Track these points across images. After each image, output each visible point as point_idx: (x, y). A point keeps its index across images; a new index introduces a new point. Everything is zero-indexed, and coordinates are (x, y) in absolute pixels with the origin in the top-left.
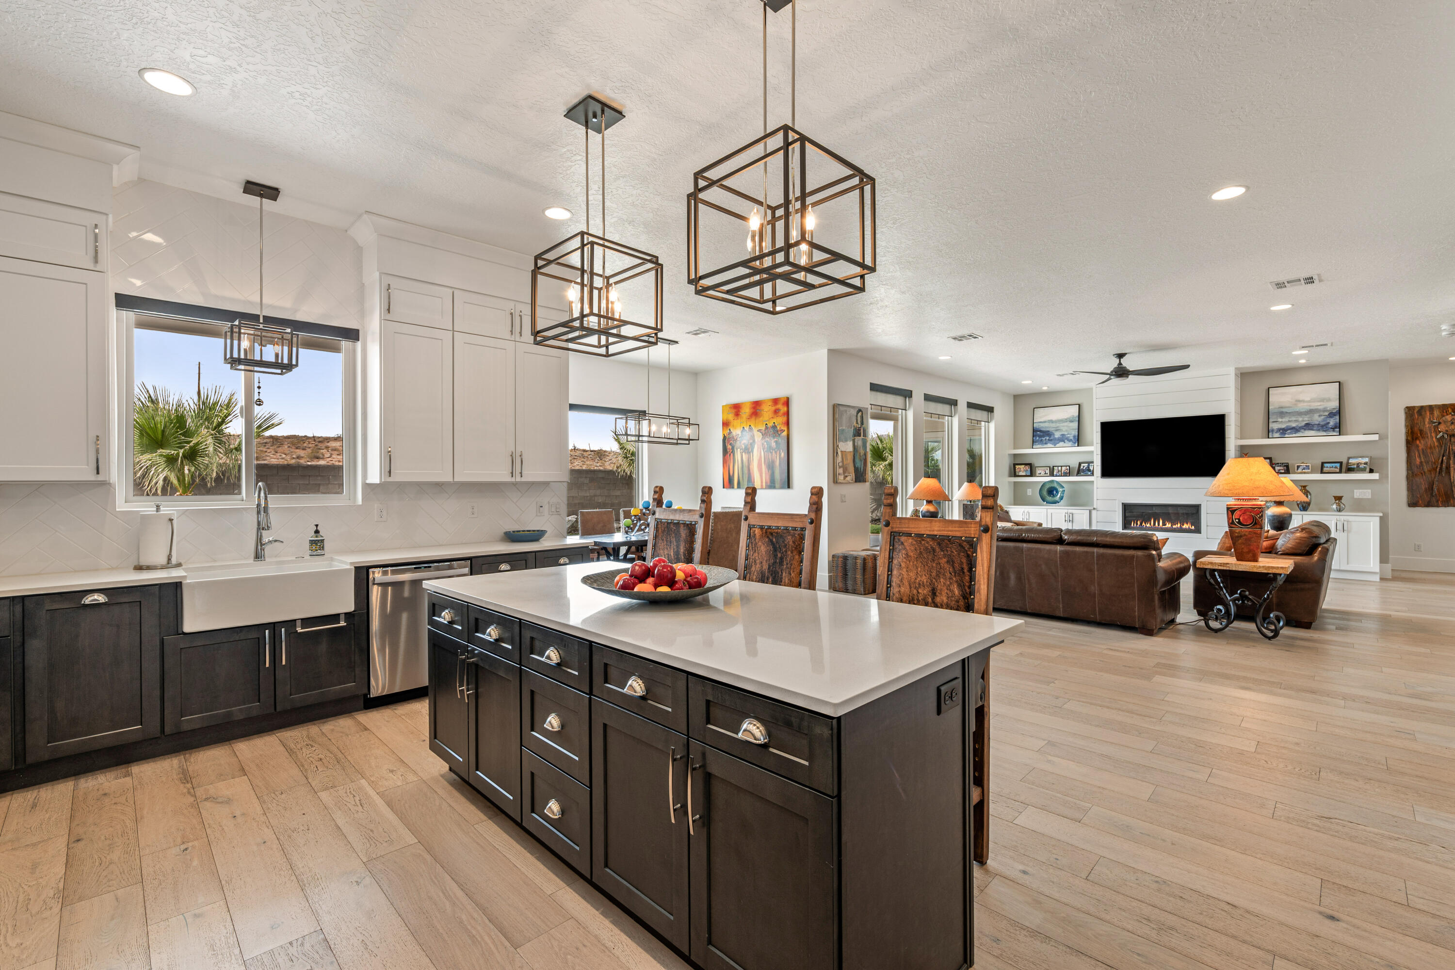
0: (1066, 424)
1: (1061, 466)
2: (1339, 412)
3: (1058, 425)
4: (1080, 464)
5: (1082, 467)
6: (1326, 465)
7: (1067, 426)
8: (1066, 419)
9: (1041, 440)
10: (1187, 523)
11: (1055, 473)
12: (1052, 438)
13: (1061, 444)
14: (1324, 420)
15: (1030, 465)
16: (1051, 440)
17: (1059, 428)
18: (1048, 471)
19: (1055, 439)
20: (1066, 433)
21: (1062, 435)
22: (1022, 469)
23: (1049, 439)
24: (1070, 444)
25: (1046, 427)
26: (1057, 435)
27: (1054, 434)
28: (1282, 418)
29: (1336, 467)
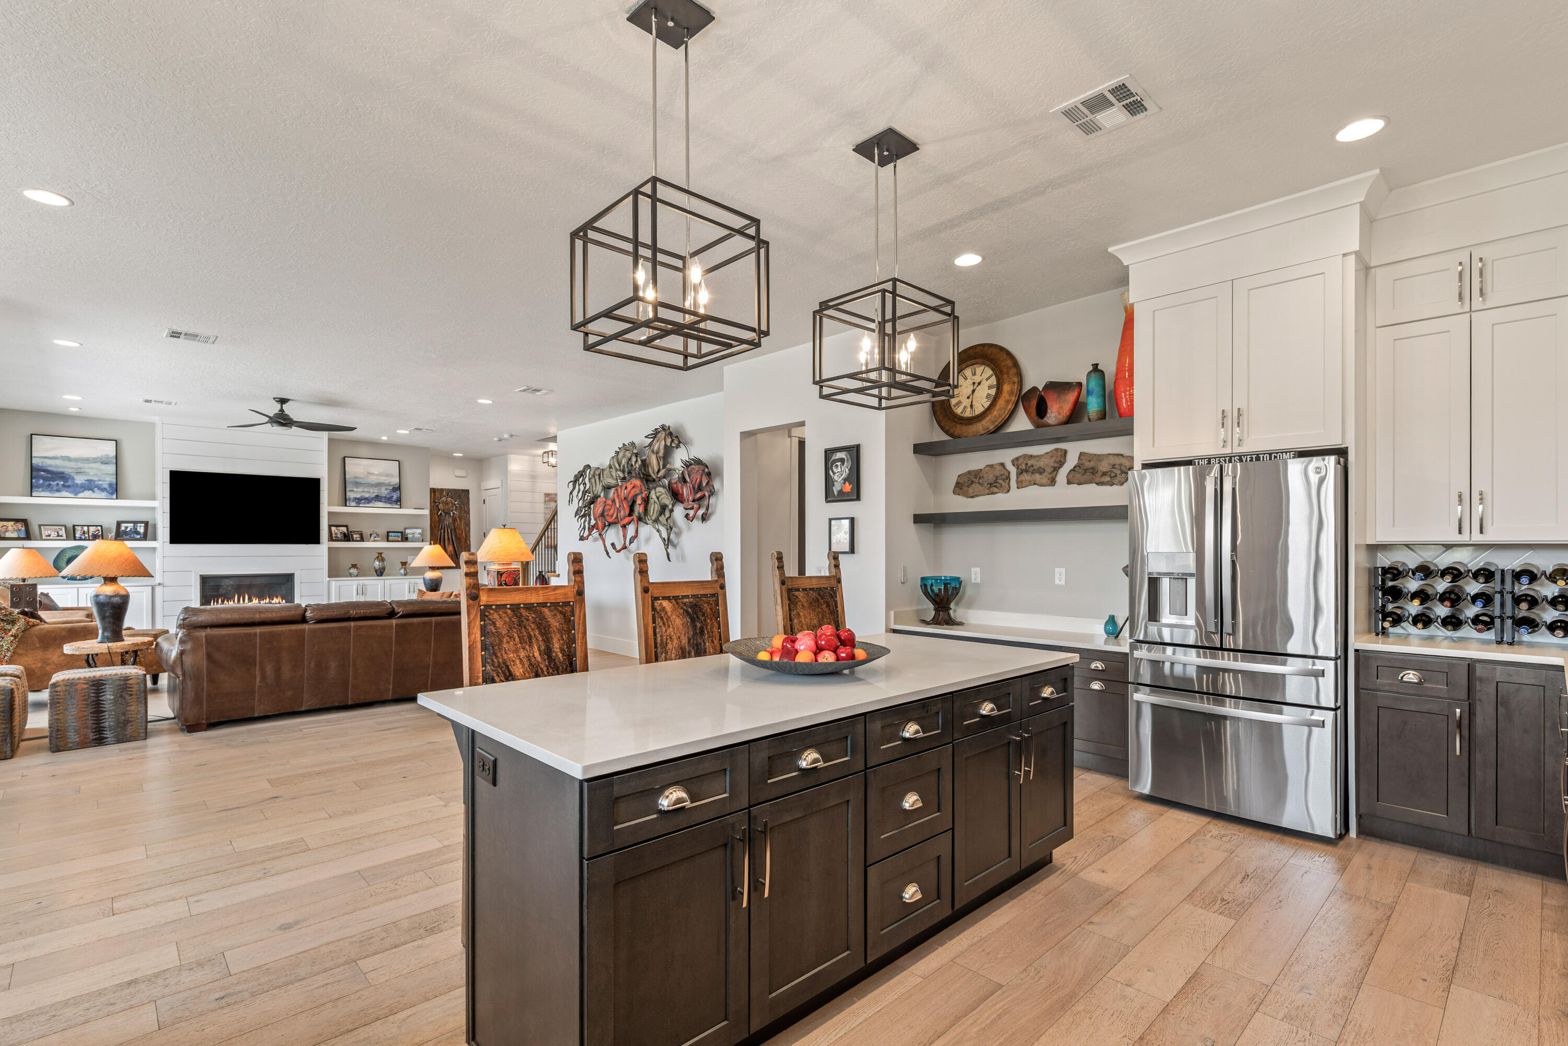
0: (94, 465)
1: (88, 526)
2: (398, 488)
3: (80, 465)
4: (119, 524)
5: (123, 528)
6: (390, 534)
7: (97, 469)
8: (95, 459)
9: (49, 485)
10: (277, 597)
11: (78, 535)
12: (70, 483)
13: (87, 493)
14: (389, 494)
15: (25, 522)
16: (69, 486)
17: (82, 470)
18: (63, 532)
19: (76, 485)
20: (96, 479)
21: (88, 480)
22: (10, 528)
23: (63, 485)
24: (104, 494)
25: (57, 466)
26: (79, 480)
27: (73, 479)
28: (357, 488)
29: (398, 537)
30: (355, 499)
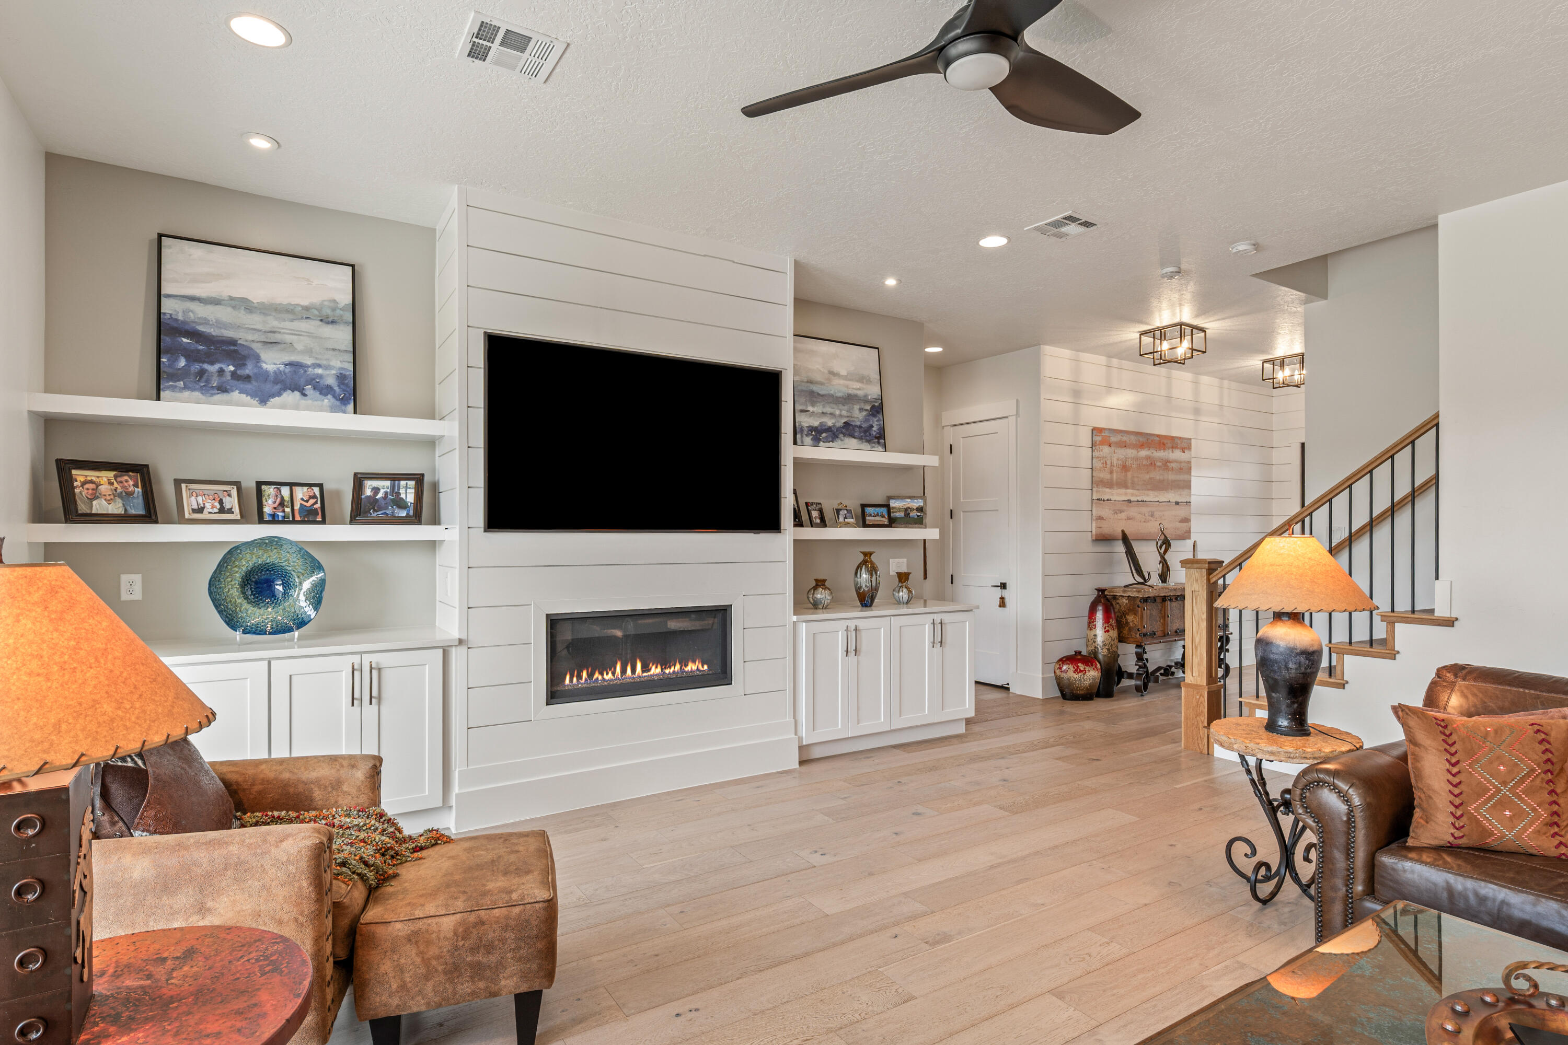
0: (303, 326)
1: (291, 485)
2: (877, 409)
3: (273, 322)
4: (359, 480)
5: (368, 492)
6: (869, 510)
7: (310, 335)
8: (307, 309)
9: (202, 373)
10: (694, 662)
11: (267, 510)
12: (248, 370)
13: (290, 397)
14: (866, 420)
15: (142, 471)
16: (248, 378)
17: (277, 338)
18: (232, 502)
19: (264, 376)
20: (308, 361)
21: (291, 364)
22: (104, 488)
23: (233, 374)
24: (328, 401)
25: (219, 324)
26: (272, 361)
27: (257, 358)
28: (813, 406)
29: (883, 516)
30: (812, 429)
